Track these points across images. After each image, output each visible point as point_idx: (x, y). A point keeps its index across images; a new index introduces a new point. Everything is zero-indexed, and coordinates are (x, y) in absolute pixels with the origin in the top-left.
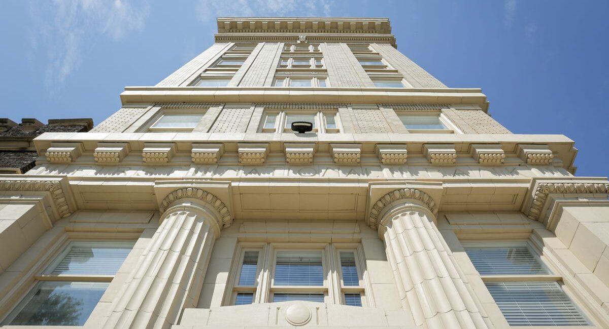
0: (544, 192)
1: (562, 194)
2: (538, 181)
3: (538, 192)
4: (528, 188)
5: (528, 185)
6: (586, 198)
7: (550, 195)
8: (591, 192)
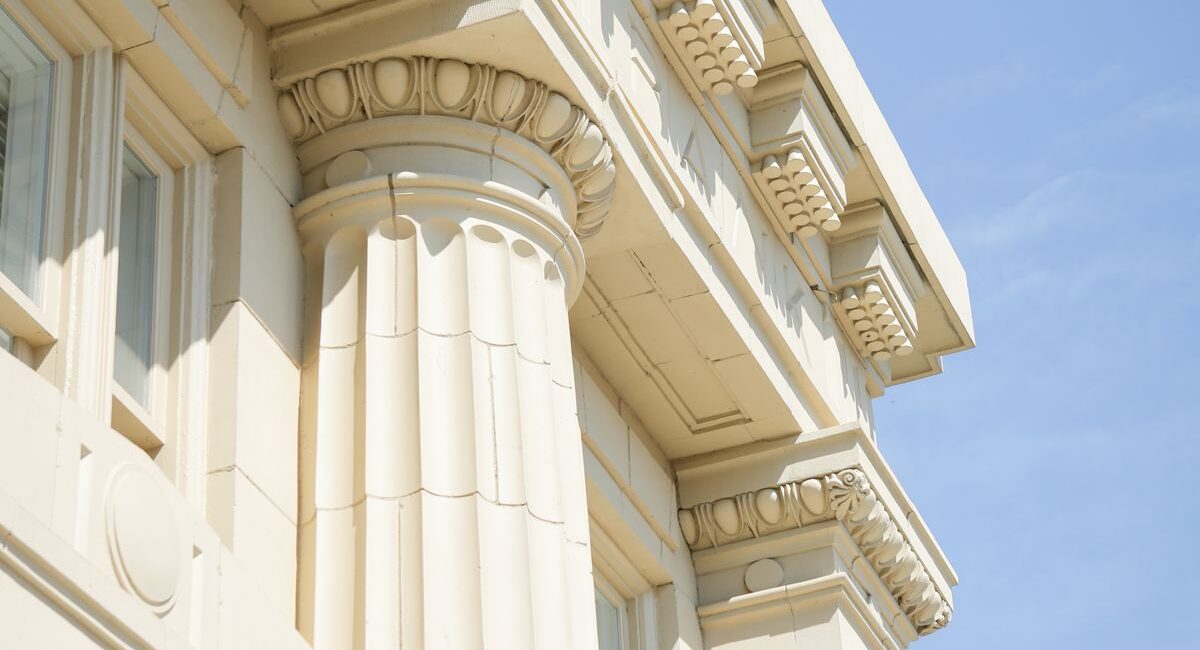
0: (834, 505)
1: (855, 552)
2: (857, 454)
3: (817, 484)
4: (797, 434)
5: (809, 430)
6: (882, 615)
7: (837, 530)
8: (900, 600)
